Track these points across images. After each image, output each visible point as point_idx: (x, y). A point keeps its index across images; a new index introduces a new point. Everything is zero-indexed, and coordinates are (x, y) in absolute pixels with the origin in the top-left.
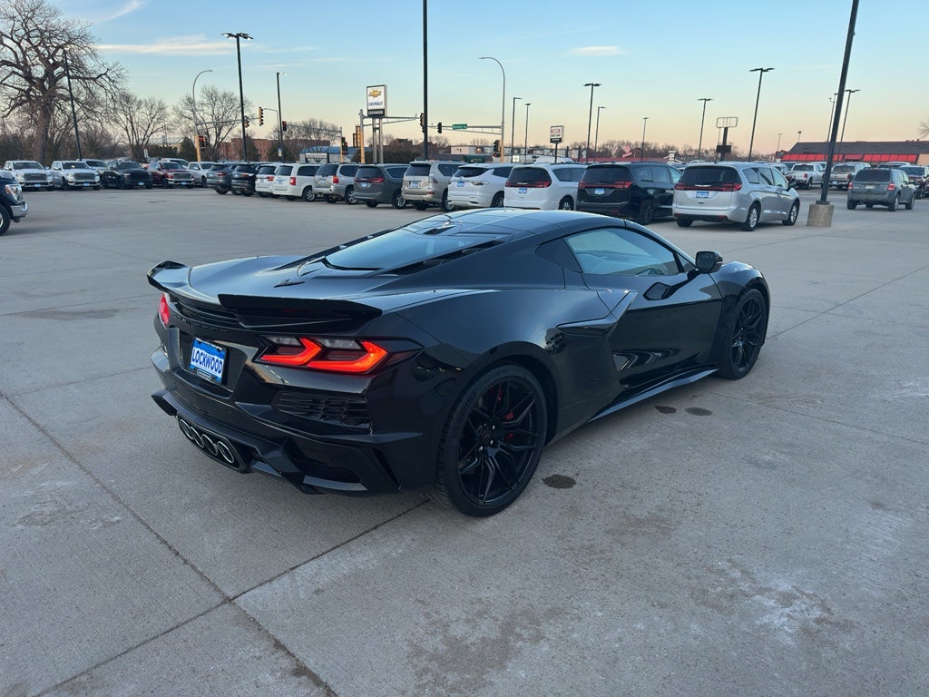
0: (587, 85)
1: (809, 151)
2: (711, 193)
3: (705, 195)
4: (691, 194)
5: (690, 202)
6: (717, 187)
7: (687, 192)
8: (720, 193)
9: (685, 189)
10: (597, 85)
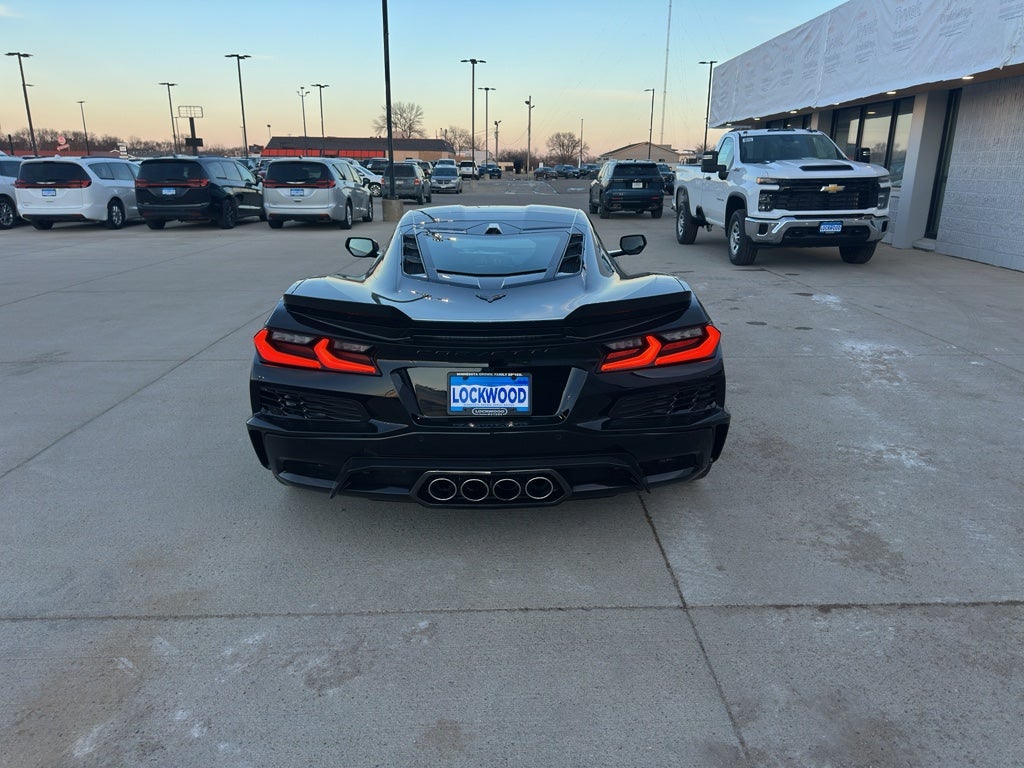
0: (10, 54)
1: (286, 146)
2: (306, 191)
3: (300, 193)
4: (284, 192)
5: (284, 201)
6: (312, 184)
7: (279, 190)
8: (316, 190)
9: (277, 187)
10: (26, 56)
